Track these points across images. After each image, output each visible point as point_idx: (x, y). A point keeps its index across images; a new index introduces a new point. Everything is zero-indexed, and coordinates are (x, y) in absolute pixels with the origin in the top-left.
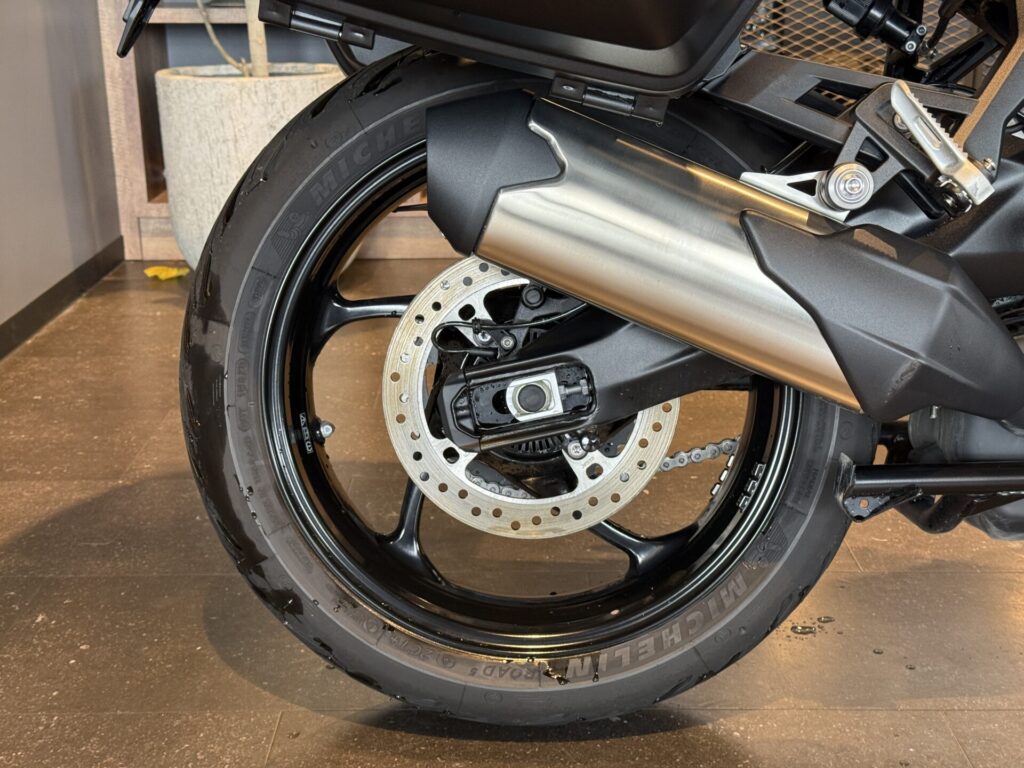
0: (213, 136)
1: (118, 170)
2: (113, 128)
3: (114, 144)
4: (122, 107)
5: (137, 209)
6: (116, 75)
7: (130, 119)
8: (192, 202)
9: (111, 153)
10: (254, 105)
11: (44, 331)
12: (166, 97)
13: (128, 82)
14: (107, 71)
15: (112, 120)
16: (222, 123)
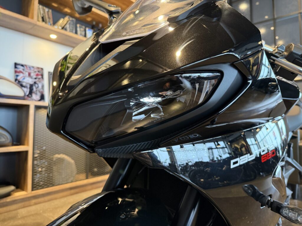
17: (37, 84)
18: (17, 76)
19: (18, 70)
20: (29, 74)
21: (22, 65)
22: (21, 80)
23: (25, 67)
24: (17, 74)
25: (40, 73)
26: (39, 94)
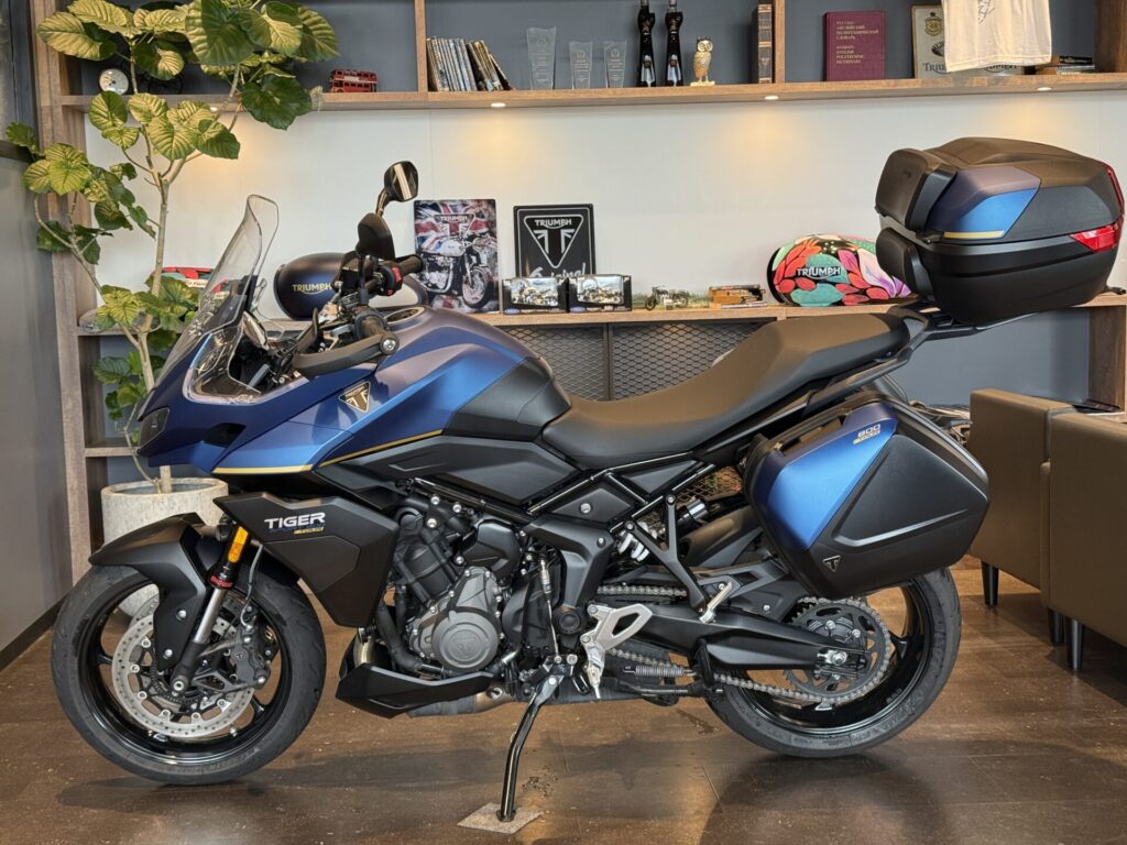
9: (69, 536)
10: (162, 509)
11: (29, 650)
12: (108, 506)
13: (82, 493)
14: (69, 486)
17: (477, 255)
18: (423, 239)
19: (423, 222)
20: (454, 230)
21: (434, 206)
22: (430, 251)
23: (441, 208)
24: (421, 235)
25: (483, 217)
26: (480, 284)
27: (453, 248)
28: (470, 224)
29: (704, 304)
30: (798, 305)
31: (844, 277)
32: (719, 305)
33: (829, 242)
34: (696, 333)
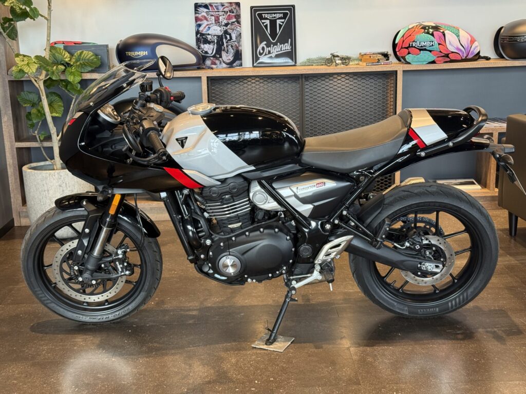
0: (40, 190)
1: (12, 195)
2: (10, 182)
3: (10, 187)
4: (13, 175)
5: (18, 209)
6: (11, 164)
7: (16, 179)
8: (34, 210)
9: (9, 190)
10: (54, 179)
15: (10, 179)
16: (43, 185)
17: (230, 35)
18: (199, 25)
19: (200, 16)
20: (217, 20)
21: (206, 6)
22: (203, 32)
23: (210, 7)
24: (198, 23)
25: (233, 12)
26: (232, 52)
27: (216, 30)
28: (226, 16)
29: (356, 62)
30: (409, 63)
31: (436, 47)
32: (365, 64)
33: (429, 27)
34: (351, 79)
